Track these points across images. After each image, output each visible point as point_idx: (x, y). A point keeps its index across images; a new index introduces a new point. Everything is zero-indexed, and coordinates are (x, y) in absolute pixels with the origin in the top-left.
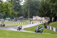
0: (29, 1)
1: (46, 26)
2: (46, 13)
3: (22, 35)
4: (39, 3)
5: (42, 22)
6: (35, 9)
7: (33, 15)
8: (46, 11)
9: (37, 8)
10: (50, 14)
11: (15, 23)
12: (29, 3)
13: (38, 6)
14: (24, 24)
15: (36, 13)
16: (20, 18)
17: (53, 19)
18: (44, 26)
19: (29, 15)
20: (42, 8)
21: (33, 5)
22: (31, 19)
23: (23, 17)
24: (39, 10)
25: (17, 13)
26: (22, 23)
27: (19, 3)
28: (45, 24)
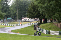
0: (18, 1)
1: (36, 28)
2: (36, 14)
3: (10, 38)
4: (29, 3)
5: (31, 24)
6: (24, 10)
7: (22, 16)
8: (36, 12)
9: (26, 9)
10: (40, 15)
11: (3, 24)
12: (17, 4)
13: (27, 7)
14: (12, 25)
15: (26, 14)
16: (7, 19)
17: (43, 21)
18: (33, 28)
19: (17, 16)
20: (31, 9)
21: (22, 5)
22: (20, 20)
23: (11, 18)
24: (29, 11)
25: (4, 14)
26: (10, 25)
27: (6, 4)
28: (34, 26)
